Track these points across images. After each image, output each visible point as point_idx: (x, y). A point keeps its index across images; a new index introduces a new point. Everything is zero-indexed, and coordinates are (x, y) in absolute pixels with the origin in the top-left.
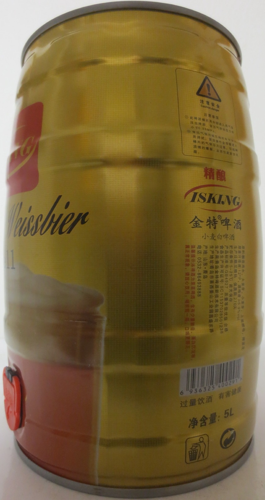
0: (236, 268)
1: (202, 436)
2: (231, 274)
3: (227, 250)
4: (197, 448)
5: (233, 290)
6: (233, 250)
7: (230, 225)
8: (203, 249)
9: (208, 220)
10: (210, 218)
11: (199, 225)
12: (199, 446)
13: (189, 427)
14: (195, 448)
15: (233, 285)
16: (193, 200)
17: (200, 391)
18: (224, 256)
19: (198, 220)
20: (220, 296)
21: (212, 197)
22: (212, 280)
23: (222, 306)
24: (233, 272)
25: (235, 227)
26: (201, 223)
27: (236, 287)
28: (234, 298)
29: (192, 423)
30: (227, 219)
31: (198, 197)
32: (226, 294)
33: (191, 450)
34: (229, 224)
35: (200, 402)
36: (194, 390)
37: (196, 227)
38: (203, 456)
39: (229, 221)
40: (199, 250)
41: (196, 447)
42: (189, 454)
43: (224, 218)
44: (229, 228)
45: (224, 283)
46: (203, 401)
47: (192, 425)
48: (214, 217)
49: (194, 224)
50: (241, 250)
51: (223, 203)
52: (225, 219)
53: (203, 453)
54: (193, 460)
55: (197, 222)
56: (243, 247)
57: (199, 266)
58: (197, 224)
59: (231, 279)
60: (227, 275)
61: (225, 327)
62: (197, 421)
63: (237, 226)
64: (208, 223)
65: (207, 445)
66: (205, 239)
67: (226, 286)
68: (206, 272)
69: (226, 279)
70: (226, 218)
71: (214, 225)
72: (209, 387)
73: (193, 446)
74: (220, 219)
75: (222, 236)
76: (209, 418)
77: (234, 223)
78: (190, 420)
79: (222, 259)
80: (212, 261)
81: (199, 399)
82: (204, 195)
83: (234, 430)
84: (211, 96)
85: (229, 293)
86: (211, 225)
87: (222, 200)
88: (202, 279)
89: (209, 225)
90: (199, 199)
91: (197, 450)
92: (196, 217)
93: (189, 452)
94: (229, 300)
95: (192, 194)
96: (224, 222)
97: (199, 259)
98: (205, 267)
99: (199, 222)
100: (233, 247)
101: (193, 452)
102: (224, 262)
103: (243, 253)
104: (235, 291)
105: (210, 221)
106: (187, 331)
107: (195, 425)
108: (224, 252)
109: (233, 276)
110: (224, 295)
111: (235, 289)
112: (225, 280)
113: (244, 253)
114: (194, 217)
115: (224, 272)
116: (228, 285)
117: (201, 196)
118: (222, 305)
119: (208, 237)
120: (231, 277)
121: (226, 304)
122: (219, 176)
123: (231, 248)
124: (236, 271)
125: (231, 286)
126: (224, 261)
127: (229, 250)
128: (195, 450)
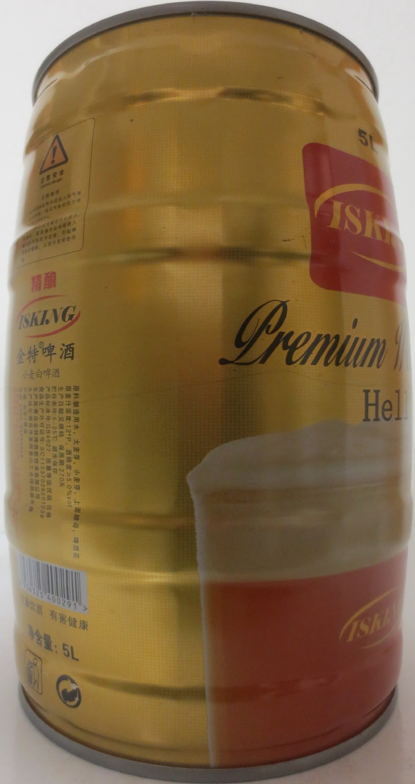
0: (61, 422)
1: (37, 658)
2: (55, 430)
3: (49, 393)
5: (58, 455)
6: (57, 393)
7: (55, 354)
8: (23, 392)
9: (29, 351)
10: (31, 347)
14: (30, 668)
15: (58, 449)
17: (30, 590)
18: (45, 403)
19: (21, 353)
20: (40, 461)
21: (35, 318)
22: (31, 436)
23: (44, 478)
24: (58, 427)
25: (61, 357)
26: (23, 357)
27: (62, 451)
28: (60, 469)
29: (30, 632)
30: (52, 345)
31: (23, 321)
32: (49, 461)
34: (53, 353)
37: (19, 362)
38: (38, 687)
39: (53, 349)
40: (20, 393)
43: (46, 345)
44: (52, 360)
45: (45, 443)
46: (34, 607)
48: (35, 346)
49: (19, 359)
50: (72, 392)
51: (47, 322)
52: (48, 345)
53: (38, 682)
56: (76, 388)
57: (21, 416)
59: (55, 439)
60: (49, 432)
61: (48, 511)
62: (33, 632)
63: (65, 355)
64: (29, 355)
65: (40, 675)
66: (25, 378)
67: (48, 448)
68: (26, 424)
69: (48, 437)
70: (50, 344)
71: (34, 357)
72: (38, 592)
74: (41, 347)
75: (43, 372)
76: (44, 638)
77: (61, 349)
79: (41, 407)
80: (31, 409)
81: (31, 601)
82: (28, 315)
83: (76, 687)
84: (54, 164)
85: (52, 460)
86: (31, 358)
87: (46, 319)
88: (23, 434)
89: (29, 359)
90: (24, 324)
91: (32, 672)
92: (20, 350)
94: (52, 470)
95: (20, 319)
96: (47, 350)
97: (20, 406)
98: (25, 417)
100: (57, 389)
101: (29, 671)
102: (45, 412)
103: (75, 398)
104: (62, 459)
105: (31, 352)
107: (33, 636)
108: (45, 396)
109: (58, 434)
110: (45, 461)
111: (62, 455)
112: (46, 439)
113: (78, 398)
115: (45, 426)
116: (51, 448)
117: (25, 319)
118: (43, 475)
119: (28, 375)
120: (55, 435)
121: (49, 476)
122: (47, 283)
123: (54, 390)
124: (61, 426)
125: (55, 449)
126: (45, 409)
127: (51, 393)
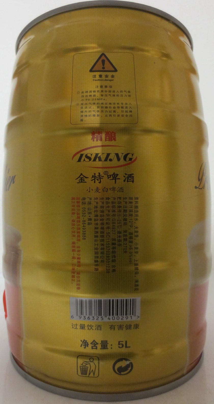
0: (125, 217)
1: (93, 357)
2: (119, 222)
3: (114, 201)
4: (87, 366)
5: (122, 236)
6: (121, 201)
7: (119, 179)
8: (87, 200)
9: (93, 176)
10: (95, 174)
11: (84, 180)
12: (89, 365)
13: (81, 346)
14: (85, 365)
15: (122, 232)
16: (79, 160)
17: (89, 319)
18: (111, 206)
19: (83, 176)
20: (106, 240)
21: (98, 156)
22: (96, 226)
23: (109, 250)
24: (122, 220)
25: (124, 181)
26: (85, 179)
27: (125, 233)
28: (124, 243)
29: (83, 344)
30: (116, 174)
31: (84, 157)
32: (114, 239)
33: (81, 365)
34: (117, 178)
35: (90, 328)
36: (82, 316)
37: (81, 182)
38: (94, 374)
39: (117, 176)
40: (83, 201)
41: (87, 364)
42: (80, 368)
43: (110, 173)
44: (116, 182)
45: (111, 229)
46: (92, 327)
47: (83, 346)
48: (99, 173)
49: (79, 180)
50: (134, 201)
51: (110, 160)
52: (112, 173)
53: (94, 371)
54: (84, 374)
55: (83, 178)
56: (136, 198)
57: (84, 215)
58: (82, 180)
59: (120, 227)
60: (114, 223)
61: (113, 268)
62: (88, 343)
63: (128, 180)
64: (93, 178)
65: (97, 366)
66: (89, 192)
67: (114, 232)
68: (90, 219)
69: (113, 226)
70: (114, 173)
71: (99, 180)
72: (98, 318)
73: (83, 363)
74: (106, 174)
75: (108, 189)
76: (100, 344)
77: (124, 176)
78: (81, 341)
79: (108, 209)
80: (97, 210)
81: (88, 325)
82: (90, 155)
83: (130, 362)
84: (105, 70)
85: (117, 239)
86: (96, 180)
87: (109, 158)
88: (86, 225)
89: (94, 181)
90: (84, 159)
91: (88, 367)
92: (81, 174)
93: (80, 366)
94: (117, 245)
95: (78, 156)
96: (111, 176)
97: (83, 208)
98: (89, 215)
99: (84, 178)
100: (122, 198)
101: (83, 368)
102: (111, 212)
103: (135, 204)
104: (125, 238)
105: (95, 176)
106: (74, 267)
107: (86, 346)
108: (111, 203)
109: (122, 224)
110: (110, 240)
111: (125, 236)
113: (137, 204)
114: (80, 174)
115: (111, 220)
116: (116, 232)
117: (87, 156)
119: (92, 190)
120: (119, 225)
121: (114, 248)
122: (107, 138)
123: (119, 199)
124: (125, 220)
125: (119, 232)
126: (111, 210)
127: (116, 201)
128: (86, 367)
